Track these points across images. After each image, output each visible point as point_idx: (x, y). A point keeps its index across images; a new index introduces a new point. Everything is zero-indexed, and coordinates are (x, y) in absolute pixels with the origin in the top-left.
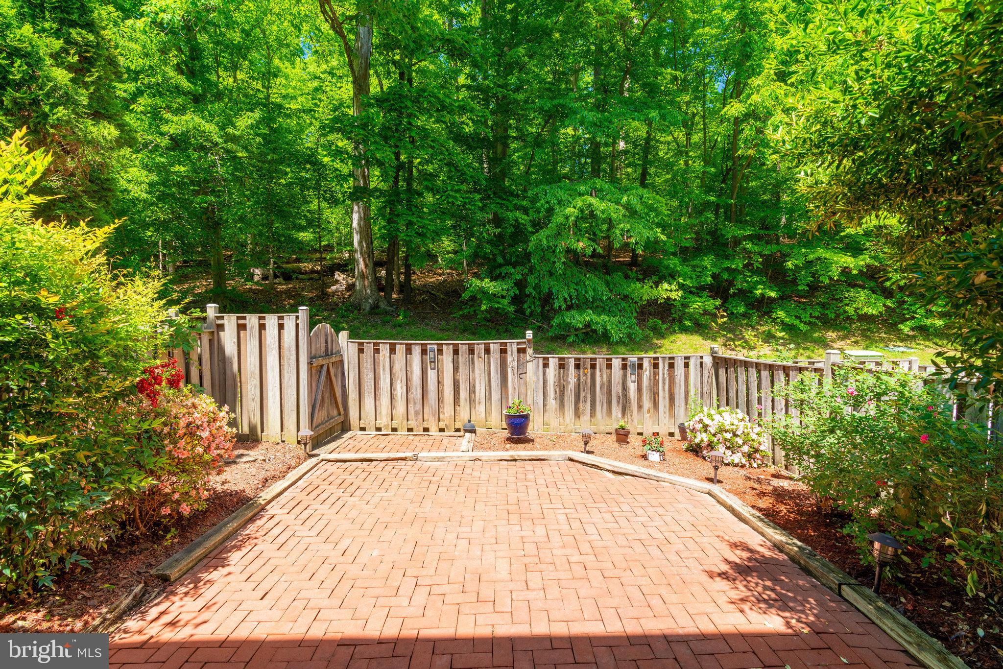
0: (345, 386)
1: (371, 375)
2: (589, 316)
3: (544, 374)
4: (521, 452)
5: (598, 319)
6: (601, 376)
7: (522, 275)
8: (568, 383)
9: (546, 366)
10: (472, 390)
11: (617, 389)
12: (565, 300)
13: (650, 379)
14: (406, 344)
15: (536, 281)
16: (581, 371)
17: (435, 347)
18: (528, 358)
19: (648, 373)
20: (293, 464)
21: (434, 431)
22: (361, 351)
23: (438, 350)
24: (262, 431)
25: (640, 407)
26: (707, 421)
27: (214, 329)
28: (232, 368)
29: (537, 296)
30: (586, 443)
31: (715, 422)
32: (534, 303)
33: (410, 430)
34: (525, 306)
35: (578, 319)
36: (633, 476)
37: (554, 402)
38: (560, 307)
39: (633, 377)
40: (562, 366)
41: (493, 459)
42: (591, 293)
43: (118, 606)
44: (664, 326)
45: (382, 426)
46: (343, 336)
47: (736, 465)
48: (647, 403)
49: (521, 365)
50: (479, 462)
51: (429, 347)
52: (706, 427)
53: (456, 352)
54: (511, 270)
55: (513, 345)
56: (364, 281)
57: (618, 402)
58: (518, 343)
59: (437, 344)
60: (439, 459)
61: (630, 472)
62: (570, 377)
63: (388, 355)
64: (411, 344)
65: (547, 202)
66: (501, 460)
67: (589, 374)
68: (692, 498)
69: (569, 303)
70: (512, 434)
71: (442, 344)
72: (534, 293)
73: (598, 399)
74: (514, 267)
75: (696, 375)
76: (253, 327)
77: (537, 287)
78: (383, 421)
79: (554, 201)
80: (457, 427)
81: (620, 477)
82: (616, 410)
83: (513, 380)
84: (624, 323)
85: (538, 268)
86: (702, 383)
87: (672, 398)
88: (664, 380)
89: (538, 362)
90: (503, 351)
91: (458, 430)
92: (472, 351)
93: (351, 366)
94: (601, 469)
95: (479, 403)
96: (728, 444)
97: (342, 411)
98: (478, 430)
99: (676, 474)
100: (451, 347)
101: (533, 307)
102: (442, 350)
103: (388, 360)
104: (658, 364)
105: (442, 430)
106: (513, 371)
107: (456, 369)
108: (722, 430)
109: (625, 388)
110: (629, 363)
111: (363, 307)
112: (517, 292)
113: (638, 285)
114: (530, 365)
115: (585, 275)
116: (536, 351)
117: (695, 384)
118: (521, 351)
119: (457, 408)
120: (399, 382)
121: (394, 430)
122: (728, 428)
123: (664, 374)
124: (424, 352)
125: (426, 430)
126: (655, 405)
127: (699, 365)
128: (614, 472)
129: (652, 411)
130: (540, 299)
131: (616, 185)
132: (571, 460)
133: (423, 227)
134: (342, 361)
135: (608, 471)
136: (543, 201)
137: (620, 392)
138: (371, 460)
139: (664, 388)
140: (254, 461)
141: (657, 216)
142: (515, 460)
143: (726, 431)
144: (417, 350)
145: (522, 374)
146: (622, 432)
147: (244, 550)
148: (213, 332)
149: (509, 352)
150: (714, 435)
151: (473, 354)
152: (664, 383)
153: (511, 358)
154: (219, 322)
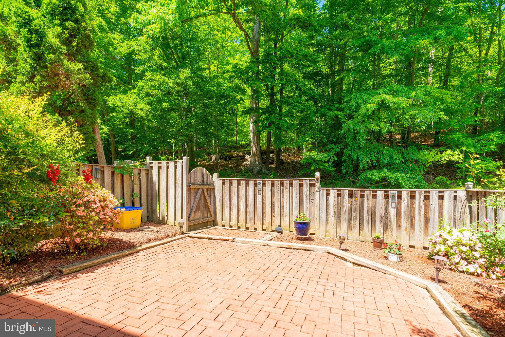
0: (215, 202)
1: (228, 197)
2: (385, 173)
3: (327, 200)
4: (300, 245)
5: (392, 176)
6: (368, 203)
7: (340, 149)
8: (343, 206)
9: (328, 195)
10: (281, 208)
11: (380, 212)
12: (368, 163)
13: (408, 206)
14: (246, 180)
15: (349, 152)
16: (353, 198)
17: (261, 182)
18: (316, 189)
19: (406, 202)
20: (170, 235)
21: (260, 230)
22: (223, 184)
23: (263, 184)
24: (167, 219)
25: (399, 226)
26: (445, 236)
27: (149, 168)
28: (155, 188)
29: (350, 162)
30: (341, 243)
31: (454, 237)
32: (349, 166)
33: (247, 228)
34: (342, 168)
35: (377, 175)
36: (368, 268)
37: (333, 218)
38: (363, 167)
39: (394, 205)
40: (339, 195)
41: (277, 246)
42: (387, 159)
43: (30, 279)
44: (449, 182)
45: (232, 225)
46: (215, 175)
47: (472, 274)
48: (404, 223)
49: (312, 194)
50: (268, 247)
51: (258, 182)
52: (445, 241)
53: (273, 185)
54: (333, 146)
55: (307, 182)
56: (255, 157)
57: (381, 221)
58: (310, 180)
59: (263, 180)
60: (246, 242)
61: (366, 265)
62: (345, 202)
63: (237, 186)
64: (248, 180)
65: (357, 103)
66: (282, 247)
67: (359, 201)
68: (408, 289)
69: (370, 165)
70: (298, 235)
71: (265, 180)
72: (347, 160)
73: (365, 218)
74: (335, 145)
75: (450, 205)
76: (164, 167)
77: (349, 156)
78: (234, 222)
79: (361, 101)
80: (273, 229)
81: (358, 268)
82: (379, 227)
83: (307, 202)
84: (414, 179)
85: (350, 144)
86: (455, 212)
87: (427, 222)
88: (420, 208)
89: (323, 192)
90: (301, 185)
91: (273, 231)
92: (282, 185)
93: (218, 192)
94: (346, 260)
95: (286, 216)
96: (464, 256)
97: (213, 215)
98: (284, 232)
99: (405, 271)
100: (270, 182)
101: (347, 169)
102: (265, 184)
103: (236, 189)
104: (415, 196)
105: (264, 230)
106: (307, 197)
107: (272, 195)
108: (459, 244)
109: (386, 211)
110: (390, 195)
111: (254, 171)
112: (336, 159)
113: (426, 153)
114: (317, 194)
115: (384, 147)
116: (322, 186)
117: (449, 213)
118: (312, 185)
119: (273, 218)
120: (242, 201)
121: (239, 227)
122: (464, 242)
123: (420, 203)
124: (255, 185)
125: (255, 229)
126: (412, 225)
127: (453, 198)
128: (355, 264)
129: (408, 230)
130: (352, 164)
131: (410, 87)
132: (328, 253)
133: (279, 124)
134: (214, 189)
135: (351, 262)
136: (353, 102)
137: (383, 214)
138: (211, 239)
139: (420, 214)
140: (152, 231)
141: (442, 104)
142: (291, 248)
143: (463, 245)
144: (251, 184)
145: (312, 200)
146: (377, 240)
147: (108, 267)
148: (148, 170)
149: (304, 186)
150: (451, 247)
151: (283, 186)
152: (420, 210)
153: (306, 189)
154: (151, 165)
